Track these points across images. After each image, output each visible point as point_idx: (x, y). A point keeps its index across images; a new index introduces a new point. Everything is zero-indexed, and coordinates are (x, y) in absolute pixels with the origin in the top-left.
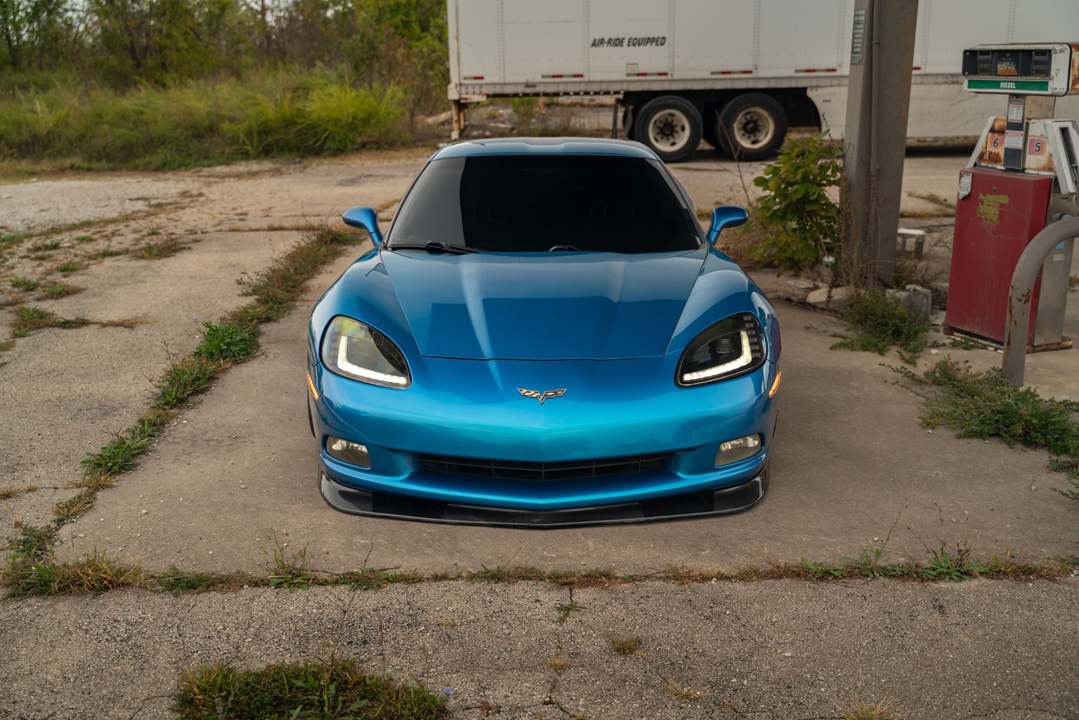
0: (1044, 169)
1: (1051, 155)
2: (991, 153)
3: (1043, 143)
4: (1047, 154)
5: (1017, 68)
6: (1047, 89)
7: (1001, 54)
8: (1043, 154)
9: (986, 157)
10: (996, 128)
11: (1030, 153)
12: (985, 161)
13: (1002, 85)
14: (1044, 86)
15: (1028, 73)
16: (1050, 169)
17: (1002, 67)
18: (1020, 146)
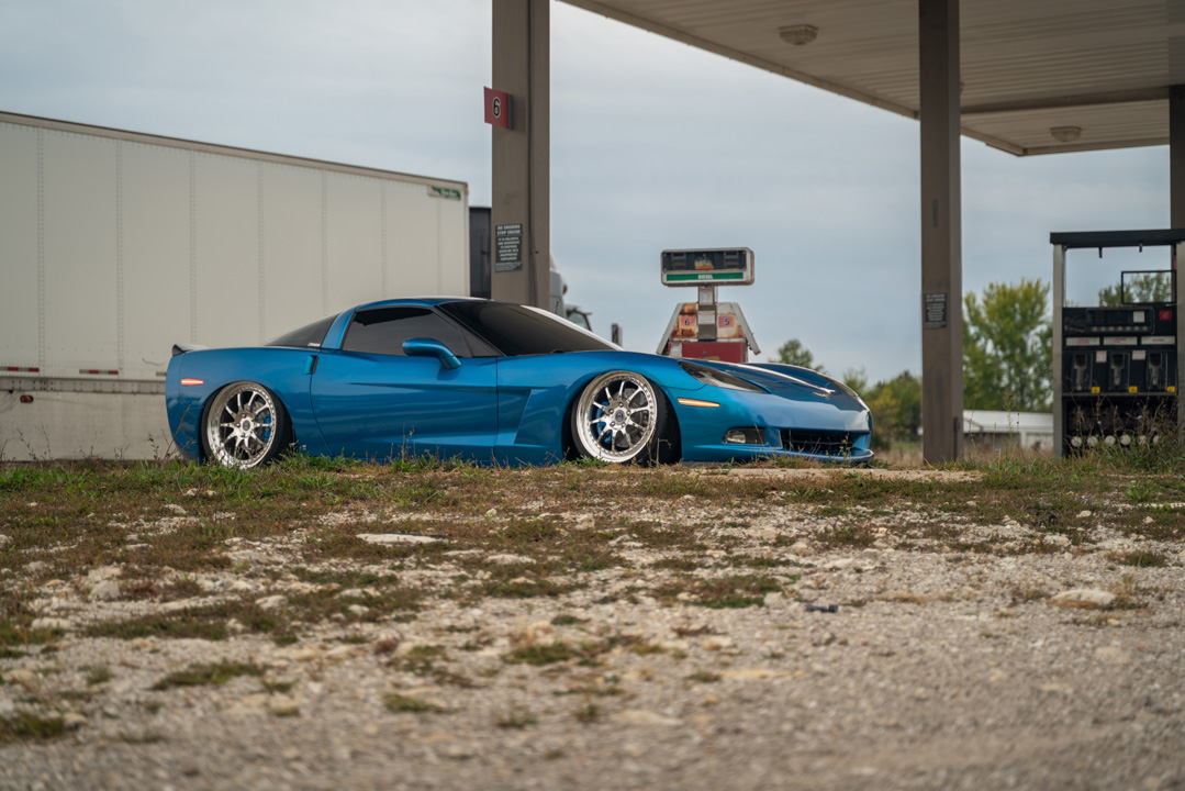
0: (735, 337)
1: (740, 326)
2: (683, 331)
3: (731, 319)
4: (736, 326)
5: (714, 264)
6: (742, 277)
7: (698, 255)
8: (732, 326)
9: (679, 333)
10: (686, 310)
11: (720, 326)
12: (678, 336)
13: (700, 277)
14: (740, 275)
15: (722, 268)
16: (740, 336)
17: (698, 264)
18: (713, 322)
